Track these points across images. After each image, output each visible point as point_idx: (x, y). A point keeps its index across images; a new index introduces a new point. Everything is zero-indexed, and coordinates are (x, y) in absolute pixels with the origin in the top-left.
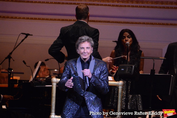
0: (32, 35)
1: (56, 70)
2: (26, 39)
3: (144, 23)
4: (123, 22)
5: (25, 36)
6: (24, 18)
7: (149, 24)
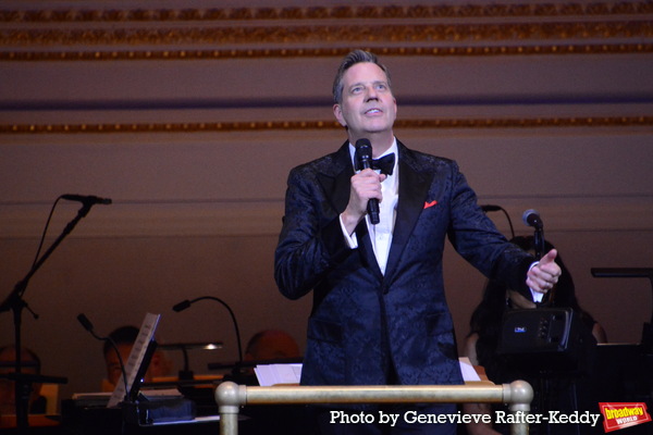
0: (108, 202)
1: (211, 347)
2: (82, 219)
3: (582, 122)
4: (488, 122)
5: (80, 205)
6: (58, 129)
7: (606, 124)
